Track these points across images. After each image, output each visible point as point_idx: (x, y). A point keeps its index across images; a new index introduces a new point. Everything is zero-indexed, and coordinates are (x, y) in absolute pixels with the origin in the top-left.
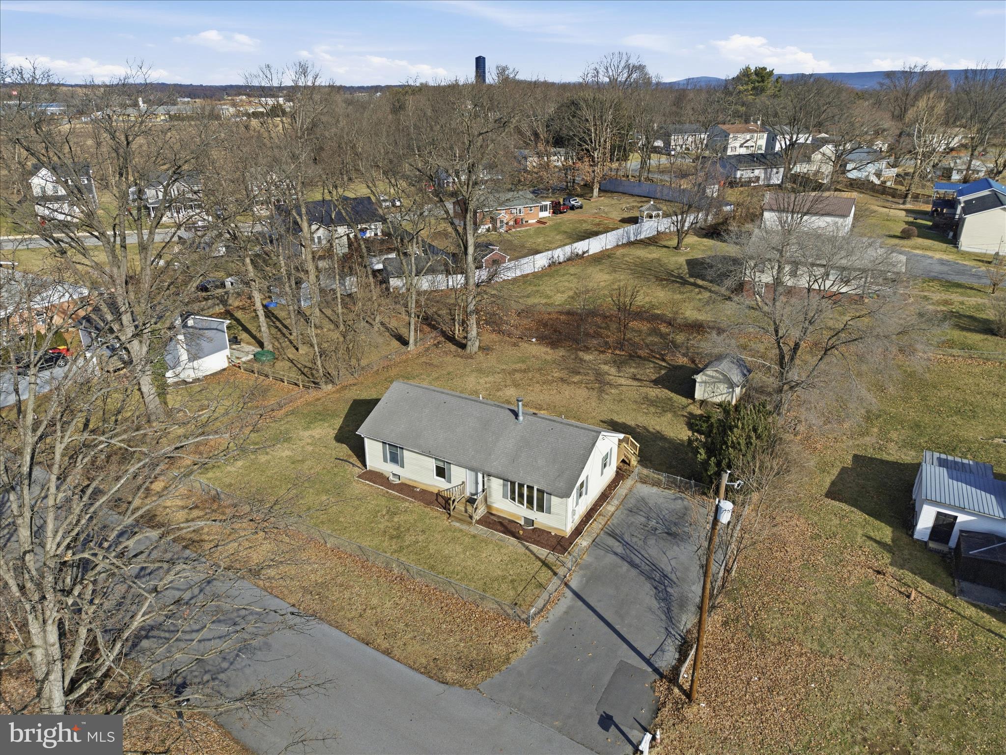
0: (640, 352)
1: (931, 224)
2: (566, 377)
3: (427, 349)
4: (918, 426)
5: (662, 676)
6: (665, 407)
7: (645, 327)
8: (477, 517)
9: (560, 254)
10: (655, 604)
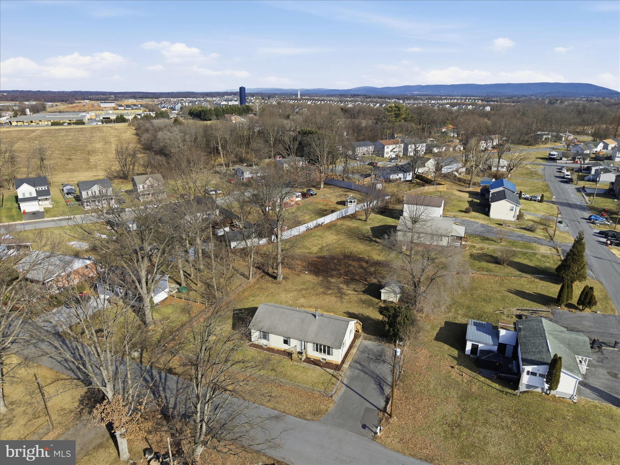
0: (356, 278)
1: (479, 201)
2: (325, 291)
3: (258, 279)
4: (469, 307)
5: (381, 410)
6: (369, 304)
7: (355, 264)
8: (303, 359)
9: (311, 225)
10: (375, 386)
